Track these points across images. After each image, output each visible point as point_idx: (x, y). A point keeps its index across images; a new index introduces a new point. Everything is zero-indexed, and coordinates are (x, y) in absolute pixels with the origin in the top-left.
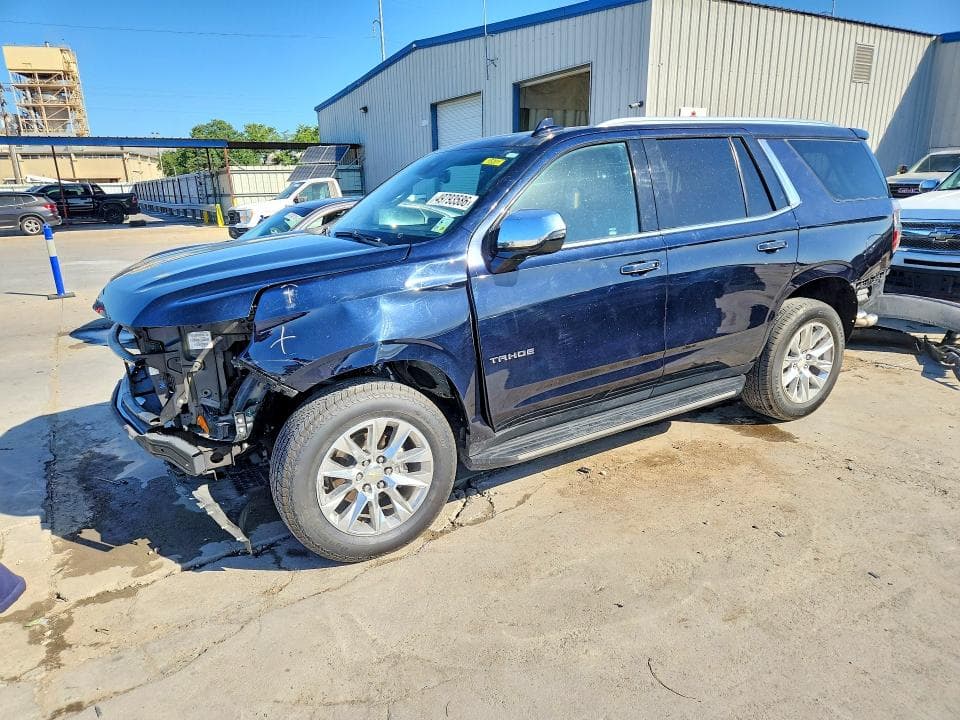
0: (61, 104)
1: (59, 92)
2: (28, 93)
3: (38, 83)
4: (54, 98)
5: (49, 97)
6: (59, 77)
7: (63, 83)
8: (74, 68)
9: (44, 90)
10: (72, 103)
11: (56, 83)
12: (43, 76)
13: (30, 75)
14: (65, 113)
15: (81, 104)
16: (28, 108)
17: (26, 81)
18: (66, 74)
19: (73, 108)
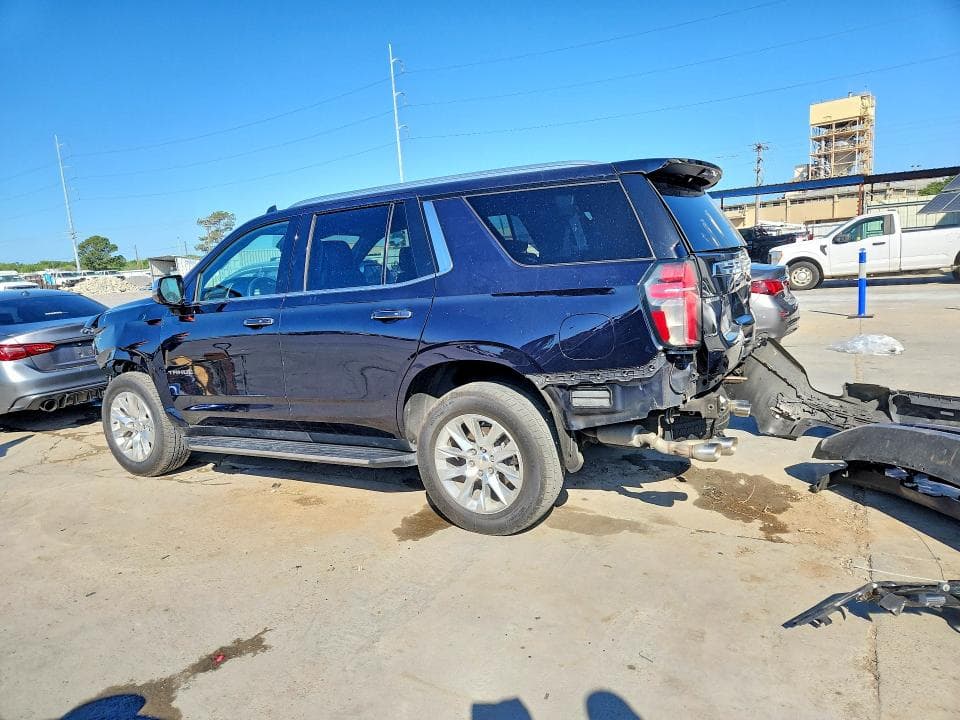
0: (851, 148)
1: (851, 137)
2: (823, 143)
3: (834, 131)
4: (846, 143)
5: (841, 143)
6: (854, 123)
7: (857, 128)
8: (871, 112)
9: (838, 138)
10: (861, 145)
11: (849, 130)
12: (840, 125)
13: (829, 127)
14: (852, 156)
15: (870, 145)
16: (820, 157)
17: (824, 132)
18: (862, 119)
19: (861, 151)
